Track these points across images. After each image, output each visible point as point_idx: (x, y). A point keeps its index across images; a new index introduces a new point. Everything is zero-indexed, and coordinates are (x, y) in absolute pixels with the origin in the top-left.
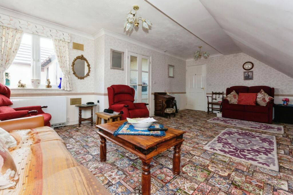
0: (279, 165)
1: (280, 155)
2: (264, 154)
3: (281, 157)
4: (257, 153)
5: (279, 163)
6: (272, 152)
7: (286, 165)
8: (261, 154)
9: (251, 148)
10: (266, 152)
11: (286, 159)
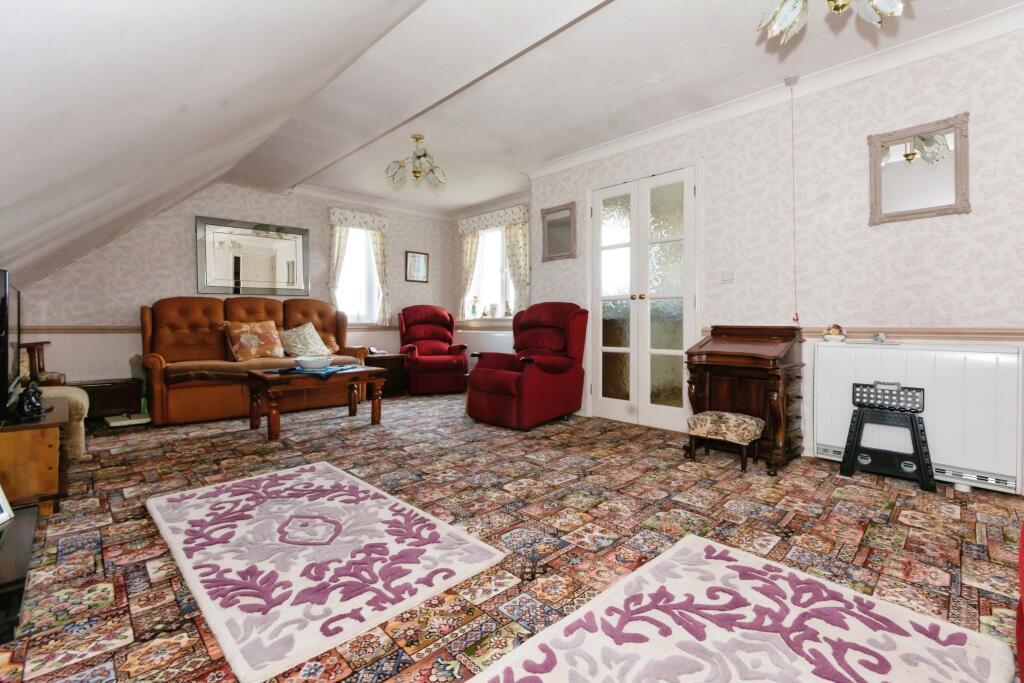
0: (150, 518)
1: (157, 551)
2: (203, 521)
3: (152, 546)
4: (221, 512)
5: (152, 524)
6: (186, 542)
7: (132, 528)
8: (208, 515)
9: (249, 517)
10: (202, 530)
11: (134, 547)
